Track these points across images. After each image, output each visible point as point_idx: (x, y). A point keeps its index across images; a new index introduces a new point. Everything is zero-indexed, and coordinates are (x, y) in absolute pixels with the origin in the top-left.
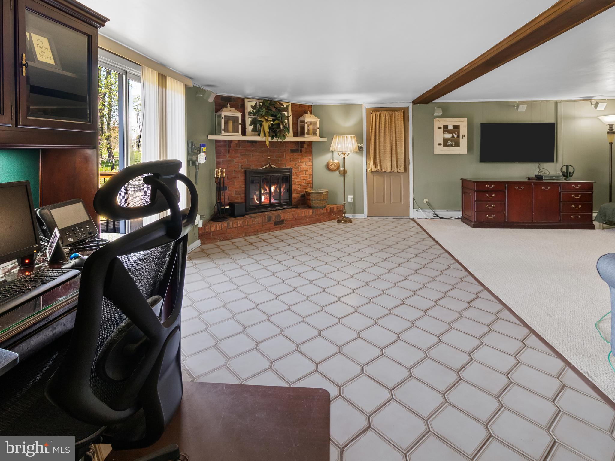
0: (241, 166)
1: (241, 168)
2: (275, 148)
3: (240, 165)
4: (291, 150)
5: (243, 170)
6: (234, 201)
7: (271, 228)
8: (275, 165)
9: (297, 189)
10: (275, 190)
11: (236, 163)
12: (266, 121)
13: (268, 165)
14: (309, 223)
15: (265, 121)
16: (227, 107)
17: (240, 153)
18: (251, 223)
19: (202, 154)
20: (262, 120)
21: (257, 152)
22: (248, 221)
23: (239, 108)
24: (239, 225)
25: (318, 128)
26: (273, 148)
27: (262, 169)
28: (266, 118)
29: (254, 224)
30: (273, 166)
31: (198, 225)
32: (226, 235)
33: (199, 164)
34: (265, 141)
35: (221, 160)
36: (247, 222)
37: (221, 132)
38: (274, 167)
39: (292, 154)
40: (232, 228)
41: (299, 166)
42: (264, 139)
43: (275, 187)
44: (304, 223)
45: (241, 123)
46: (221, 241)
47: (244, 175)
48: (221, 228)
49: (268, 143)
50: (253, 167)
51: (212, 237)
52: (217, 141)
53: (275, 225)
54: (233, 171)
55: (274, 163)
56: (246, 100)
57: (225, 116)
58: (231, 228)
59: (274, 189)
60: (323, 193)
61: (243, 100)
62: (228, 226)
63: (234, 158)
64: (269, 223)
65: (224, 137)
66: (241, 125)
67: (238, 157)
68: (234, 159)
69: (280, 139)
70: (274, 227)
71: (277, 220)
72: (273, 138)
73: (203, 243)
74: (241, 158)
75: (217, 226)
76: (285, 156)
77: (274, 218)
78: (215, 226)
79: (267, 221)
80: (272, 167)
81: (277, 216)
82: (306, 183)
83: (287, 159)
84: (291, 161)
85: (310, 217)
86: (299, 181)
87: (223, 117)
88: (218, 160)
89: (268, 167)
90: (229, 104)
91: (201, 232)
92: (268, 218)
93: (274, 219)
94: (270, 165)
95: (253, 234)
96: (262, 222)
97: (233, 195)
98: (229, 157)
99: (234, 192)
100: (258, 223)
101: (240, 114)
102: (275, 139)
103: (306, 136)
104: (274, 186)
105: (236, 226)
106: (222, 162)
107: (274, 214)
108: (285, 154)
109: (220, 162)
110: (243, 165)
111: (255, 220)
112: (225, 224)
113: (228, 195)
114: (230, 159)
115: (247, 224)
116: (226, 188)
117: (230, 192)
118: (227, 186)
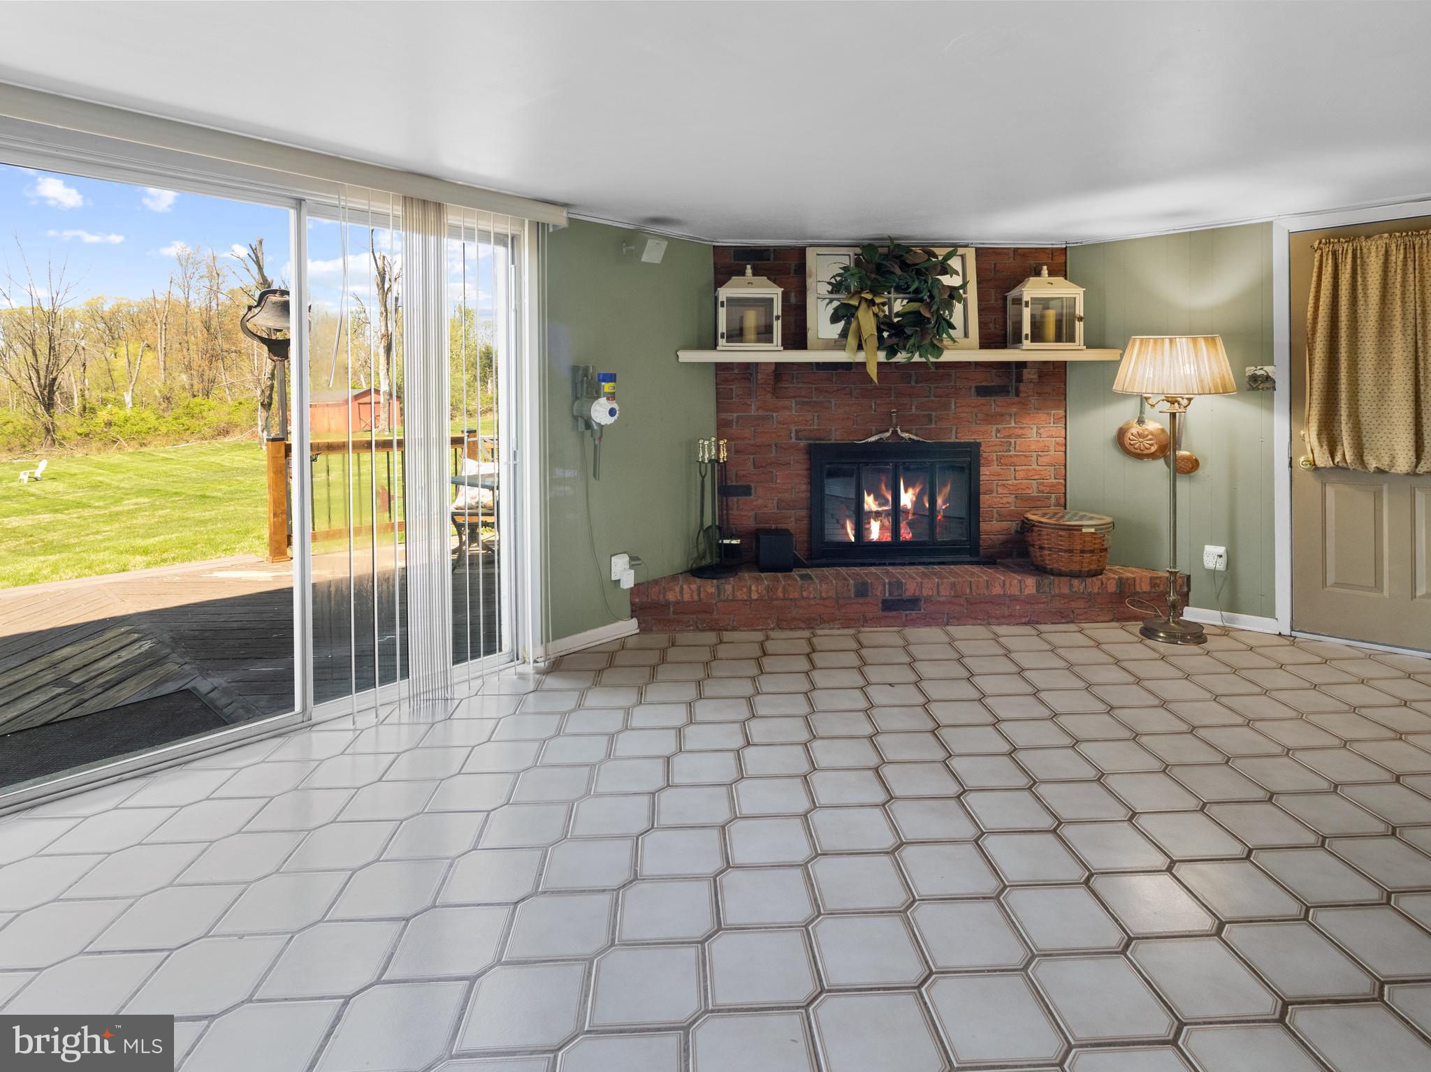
0: (797, 432)
1: (798, 438)
3: (793, 429)
4: (977, 387)
5: (802, 444)
6: (774, 526)
7: (871, 615)
8: (916, 432)
9: (1000, 506)
10: (917, 503)
11: (780, 423)
12: (869, 306)
13: (888, 431)
14: (1024, 620)
15: (864, 306)
16: (743, 273)
17: (795, 397)
18: (796, 595)
19: (603, 400)
20: (856, 302)
21: (851, 394)
22: (784, 588)
23: (792, 275)
24: (755, 596)
25: (1080, 319)
26: (909, 382)
27: (867, 443)
28: (869, 296)
29: (808, 598)
30: (906, 435)
31: (619, 580)
32: (715, 616)
33: (599, 424)
34: (863, 365)
35: (735, 415)
36: (780, 590)
38: (910, 439)
39: (982, 400)
40: (732, 601)
41: (1009, 437)
42: (861, 357)
43: (916, 490)
44: (1003, 617)
45: (780, 314)
46: (698, 629)
47: (807, 457)
48: (696, 598)
49: (873, 371)
50: (836, 436)
51: (671, 616)
52: (721, 367)
53: (883, 610)
54: (770, 446)
55: (914, 427)
56: (811, 254)
57: (729, 300)
58: (727, 600)
59: (913, 498)
60: (1081, 530)
61: (801, 252)
62: (719, 595)
63: (777, 409)
64: (861, 600)
65: (728, 353)
66: (780, 321)
67: (785, 408)
68: (775, 415)
69: (921, 356)
70: (882, 613)
71: (890, 595)
72: (892, 351)
73: (644, 629)
74: (796, 411)
75: (689, 591)
76: (956, 407)
77: (880, 588)
78: (677, 589)
79: (853, 596)
80: (902, 438)
81: (890, 584)
82: (1040, 492)
83: (964, 415)
84: (978, 422)
85: (1030, 600)
86: (1010, 482)
87: (722, 303)
88: (723, 415)
89: (888, 438)
90: (749, 267)
91: (637, 600)
92: (856, 586)
93: (881, 591)
94: (895, 433)
95: (802, 625)
96: (834, 596)
97: (772, 508)
98: (758, 408)
99: (775, 502)
100: (822, 598)
101: (780, 291)
103: (1027, 343)
104: (912, 487)
105: (745, 598)
106: (737, 422)
107: (879, 577)
108: (953, 400)
109: (732, 421)
110: (805, 430)
111: (811, 589)
112: (710, 587)
113: (753, 510)
114: (761, 413)
115: (780, 594)
116: (746, 491)
117: (760, 502)
118: (753, 485)
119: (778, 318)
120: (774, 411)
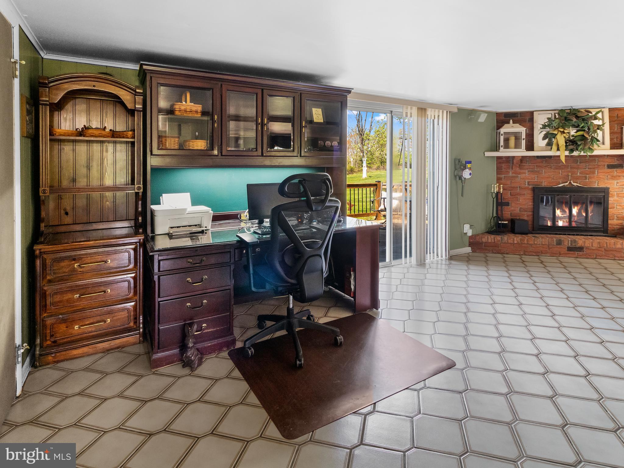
0: (528, 182)
1: (528, 184)
2: (580, 163)
3: (527, 181)
4: (607, 165)
5: (530, 187)
6: (518, 218)
7: (562, 252)
8: (579, 183)
9: (616, 213)
10: (579, 213)
11: (521, 179)
12: (562, 134)
13: (567, 182)
16: (508, 123)
17: (528, 169)
18: (532, 243)
19: (467, 171)
20: (556, 132)
21: (551, 168)
22: (527, 239)
23: (527, 122)
24: (515, 242)
27: (558, 187)
28: (562, 130)
29: (537, 244)
31: (467, 233)
32: (500, 248)
33: (465, 178)
35: (503, 176)
36: (526, 240)
37: (499, 149)
38: (576, 185)
39: (610, 170)
40: (507, 243)
42: (558, 153)
43: (579, 208)
45: (525, 138)
46: (493, 253)
47: (532, 192)
48: (493, 241)
50: (545, 184)
51: (483, 247)
52: (499, 158)
53: (568, 251)
54: (517, 187)
55: (578, 181)
56: (535, 114)
57: (504, 133)
58: (505, 243)
59: (577, 211)
61: (531, 113)
62: (502, 241)
63: (520, 173)
64: (558, 246)
65: (503, 153)
66: (525, 140)
67: (525, 173)
68: (519, 176)
71: (571, 245)
72: (572, 152)
73: (473, 251)
74: (528, 174)
75: (490, 239)
76: (598, 173)
77: (567, 242)
78: (486, 237)
79: (555, 244)
80: (574, 185)
81: (571, 241)
83: (601, 176)
84: (607, 179)
86: (621, 204)
87: (502, 134)
88: (499, 176)
89: (567, 185)
90: (511, 120)
91: (471, 240)
92: (556, 240)
93: (567, 244)
94: (570, 183)
95: (534, 254)
96: (547, 244)
97: (517, 211)
98: (513, 173)
99: (519, 209)
100: (542, 244)
101: (525, 129)
102: (575, 153)
104: (577, 206)
105: (512, 242)
106: (504, 179)
107: (566, 239)
109: (502, 178)
110: (531, 182)
111: (538, 241)
112: (498, 238)
113: (510, 211)
114: (514, 175)
115: (526, 242)
116: (507, 204)
117: (512, 209)
118: (510, 202)
119: (524, 139)
120: (519, 174)
